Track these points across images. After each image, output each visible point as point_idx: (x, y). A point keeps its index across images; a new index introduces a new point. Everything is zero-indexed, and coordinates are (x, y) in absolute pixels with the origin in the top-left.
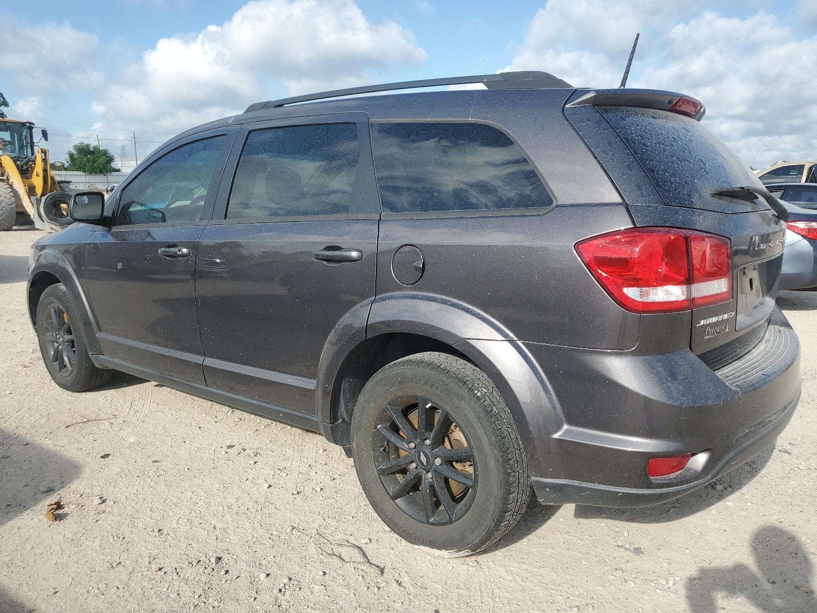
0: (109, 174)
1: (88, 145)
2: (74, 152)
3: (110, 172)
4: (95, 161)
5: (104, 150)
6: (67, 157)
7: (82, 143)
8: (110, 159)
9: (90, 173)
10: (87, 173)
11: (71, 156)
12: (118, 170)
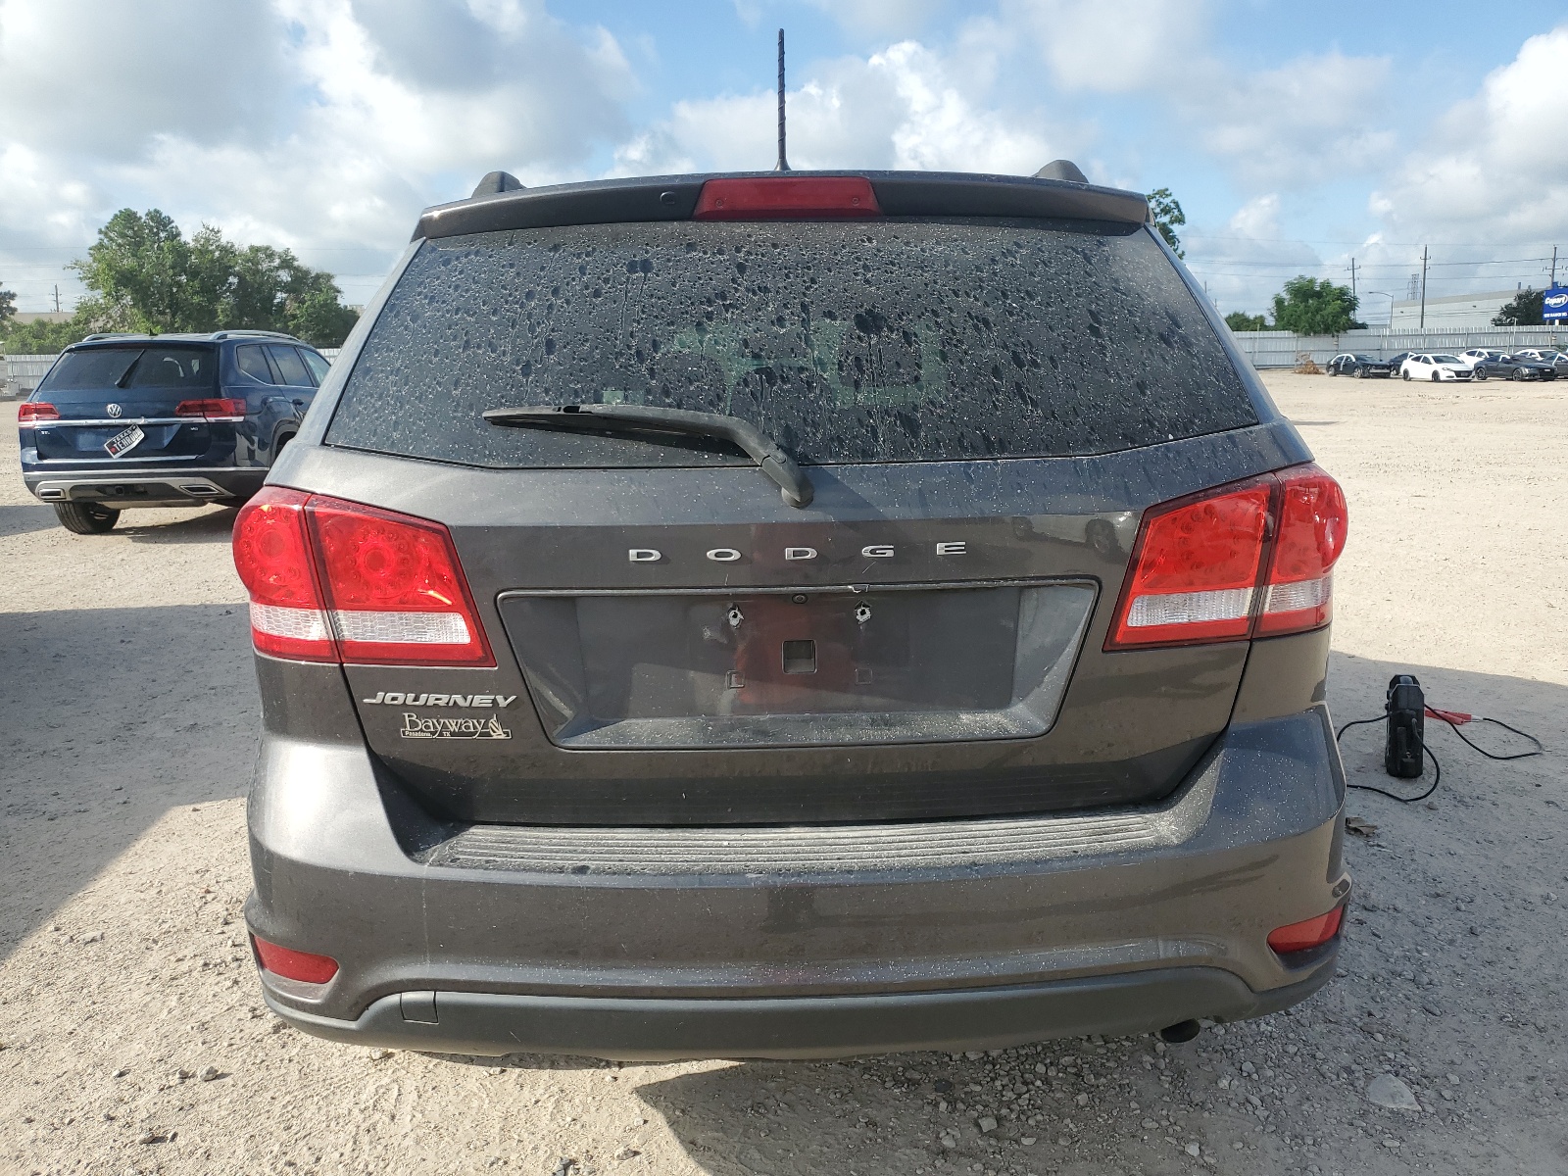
0: (1341, 334)
1: (1312, 281)
2: (1285, 295)
3: (1345, 330)
4: (1318, 310)
5: (1341, 289)
6: (1271, 304)
7: (1301, 277)
8: (1351, 304)
9: (1307, 334)
10: (1299, 334)
11: (1279, 302)
12: (1363, 326)
